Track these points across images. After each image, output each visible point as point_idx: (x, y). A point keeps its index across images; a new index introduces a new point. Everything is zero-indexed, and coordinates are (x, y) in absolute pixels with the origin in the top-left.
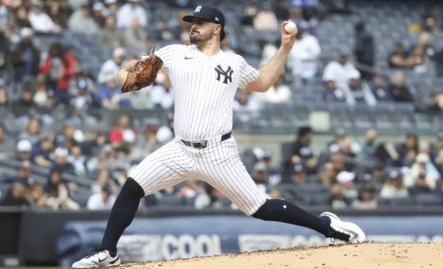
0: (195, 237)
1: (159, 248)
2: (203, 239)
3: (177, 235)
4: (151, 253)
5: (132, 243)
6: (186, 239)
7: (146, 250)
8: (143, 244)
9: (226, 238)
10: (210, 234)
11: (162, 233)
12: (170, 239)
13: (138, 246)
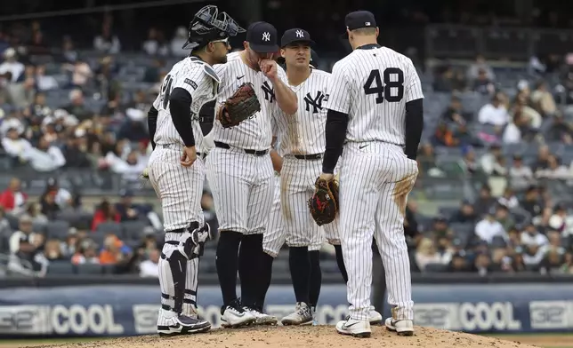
0: (87, 307)
1: (49, 320)
2: (95, 309)
3: (68, 304)
4: (40, 324)
5: (19, 313)
6: (77, 309)
7: (35, 320)
8: (31, 314)
9: (118, 307)
10: (102, 305)
11: (51, 303)
12: (59, 309)
13: (27, 316)
